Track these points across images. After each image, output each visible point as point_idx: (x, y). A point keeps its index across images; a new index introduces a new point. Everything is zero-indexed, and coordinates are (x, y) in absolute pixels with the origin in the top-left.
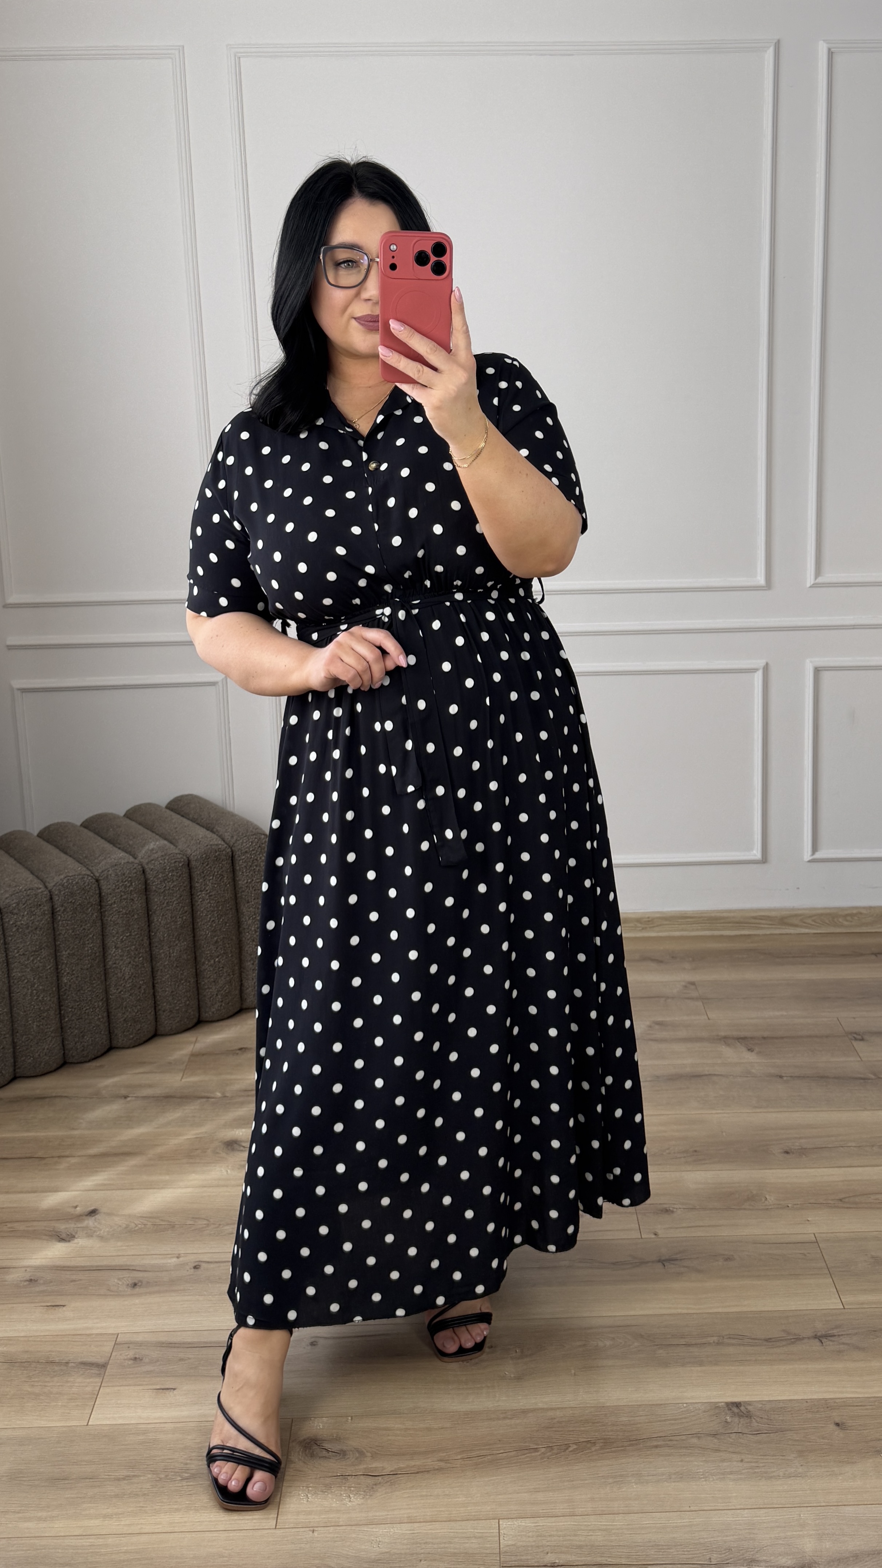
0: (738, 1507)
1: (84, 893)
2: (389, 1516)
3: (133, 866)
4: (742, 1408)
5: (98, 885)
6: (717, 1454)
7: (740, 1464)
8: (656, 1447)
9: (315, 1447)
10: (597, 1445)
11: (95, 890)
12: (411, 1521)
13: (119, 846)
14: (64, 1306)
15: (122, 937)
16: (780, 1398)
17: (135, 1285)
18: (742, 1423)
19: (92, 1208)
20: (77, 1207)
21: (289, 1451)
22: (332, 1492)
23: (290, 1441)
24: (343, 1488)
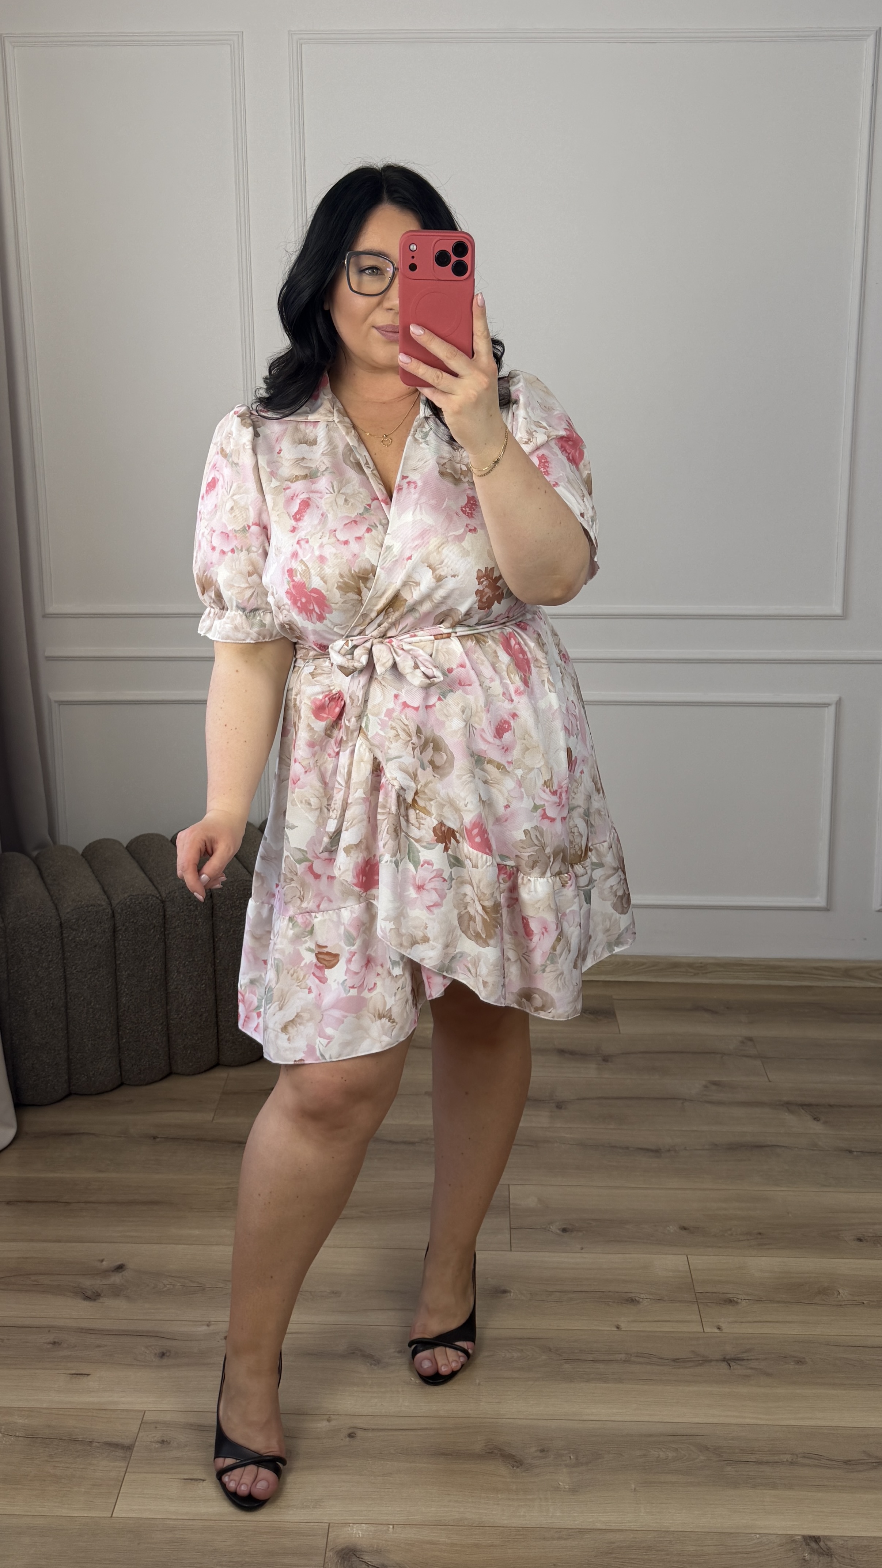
4: (822, 1544)
9: (354, 1559)
14: (88, 1375)
16: (864, 1534)
17: (163, 1355)
18: (821, 1562)
19: (119, 1263)
20: (102, 1261)
21: (326, 1561)
23: (328, 1550)
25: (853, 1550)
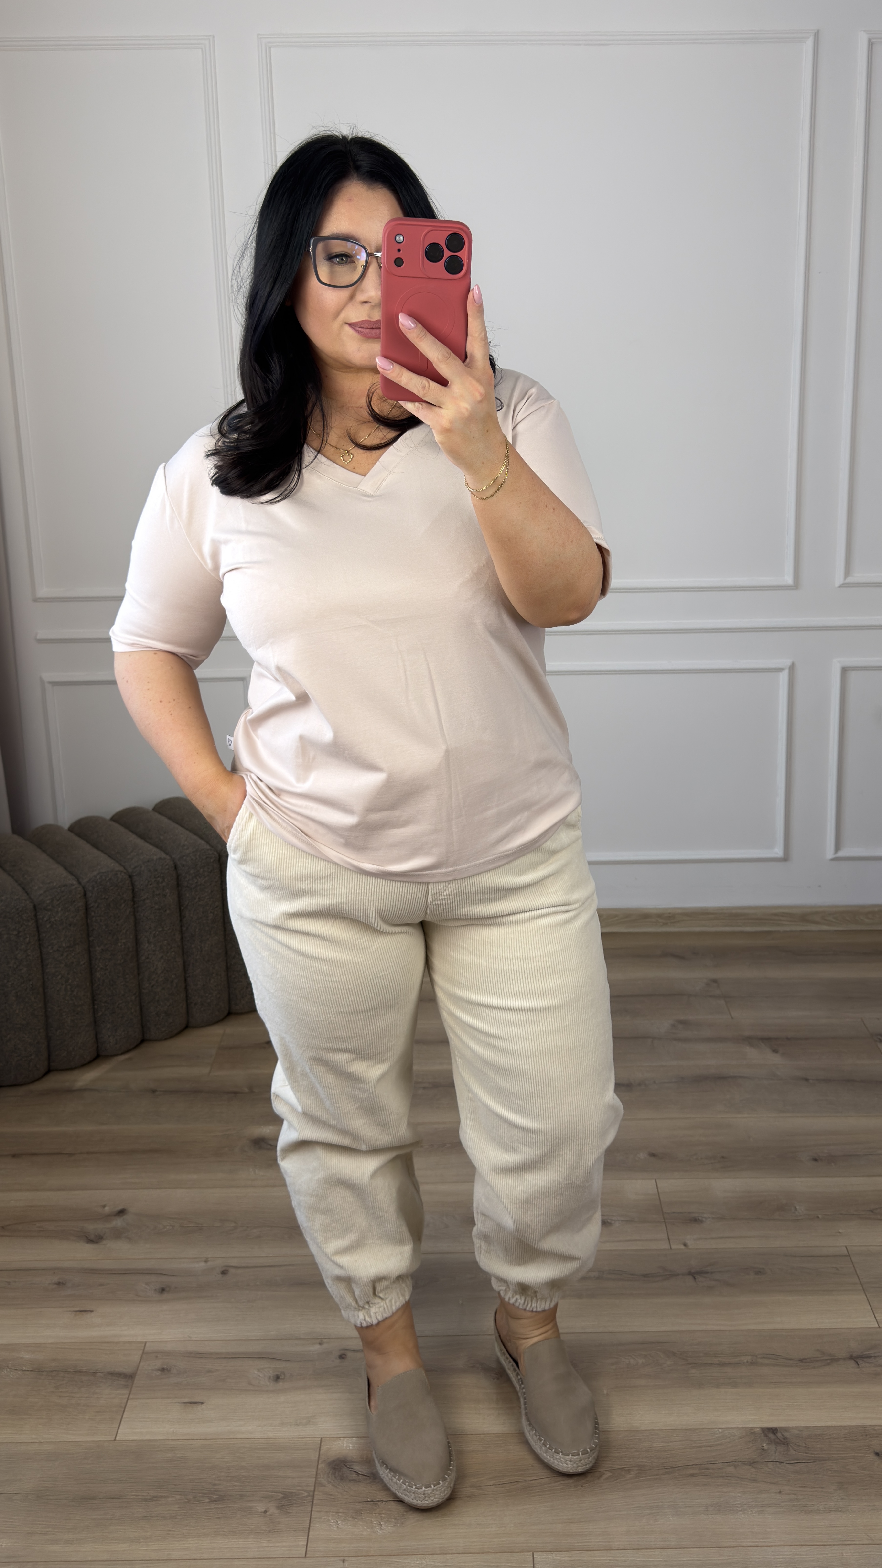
1: (117, 889)
2: (421, 1547)
3: (165, 862)
4: (779, 1435)
5: (131, 881)
6: (755, 1484)
7: (779, 1496)
8: (692, 1475)
9: (345, 1469)
10: (631, 1473)
11: (129, 886)
12: (443, 1553)
14: (92, 1311)
15: (154, 932)
16: (817, 1424)
17: (163, 1290)
18: (778, 1451)
19: (121, 1207)
20: (105, 1206)
21: (318, 1472)
22: (362, 1518)
23: (320, 1462)
24: (374, 1514)
25: (808, 1439)
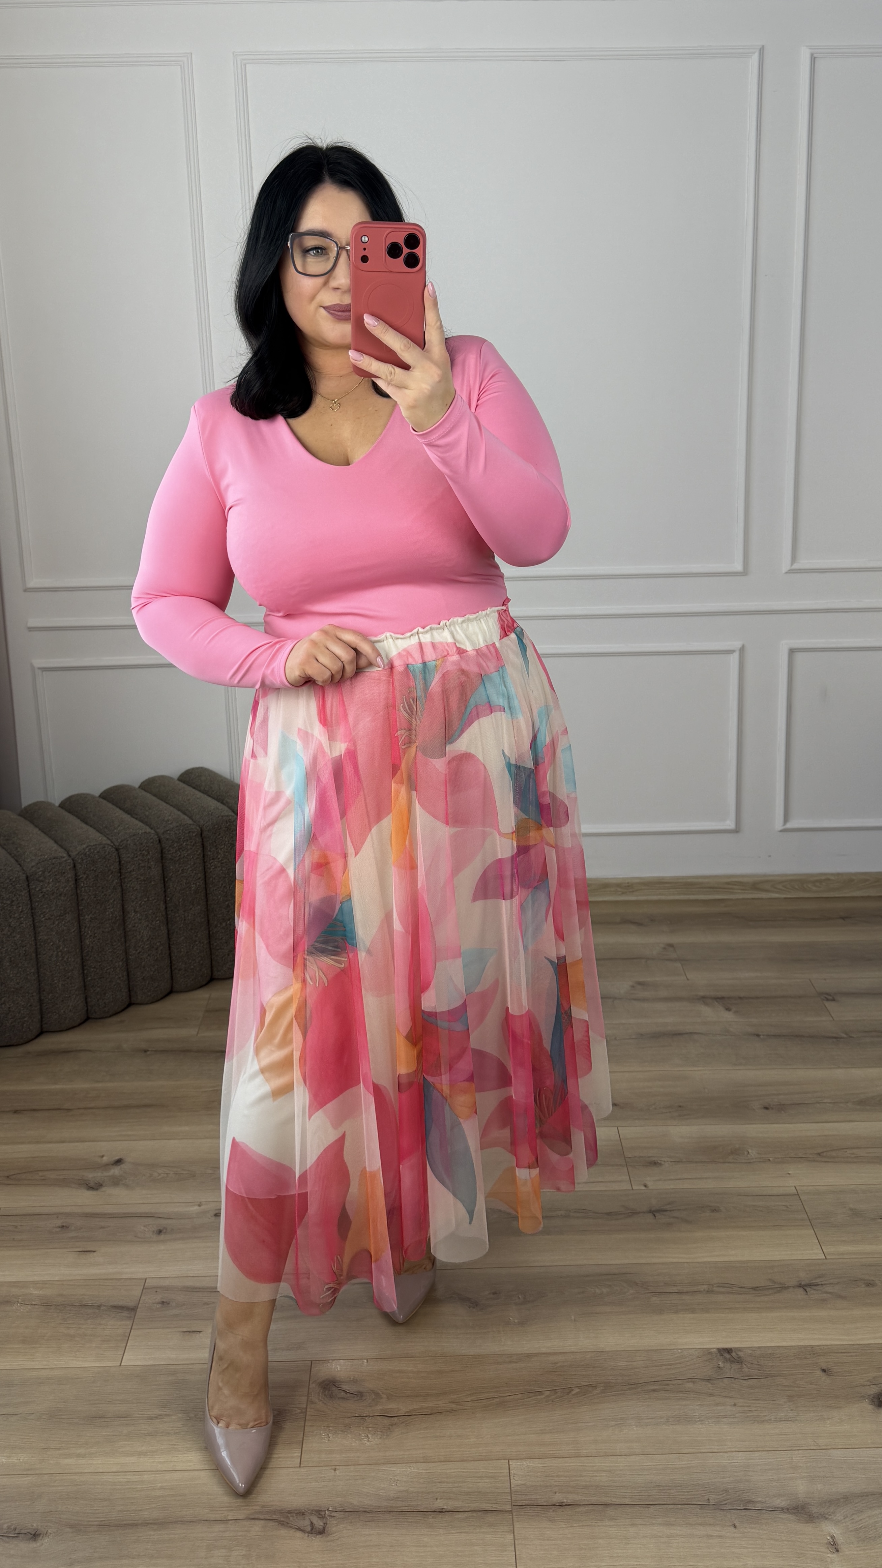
0: (733, 1450)
1: (105, 862)
2: (406, 1456)
3: (150, 836)
4: (734, 1354)
5: (118, 854)
6: (712, 1398)
7: (734, 1409)
8: (654, 1390)
9: (334, 1388)
10: (598, 1389)
11: (115, 859)
12: (426, 1460)
13: (136, 817)
14: (94, 1251)
15: (140, 902)
16: (769, 1344)
17: (160, 1232)
18: (733, 1368)
19: (117, 1158)
20: (103, 1156)
21: (309, 1392)
22: (351, 1432)
23: (311, 1382)
24: (362, 1428)
25: (760, 1357)
